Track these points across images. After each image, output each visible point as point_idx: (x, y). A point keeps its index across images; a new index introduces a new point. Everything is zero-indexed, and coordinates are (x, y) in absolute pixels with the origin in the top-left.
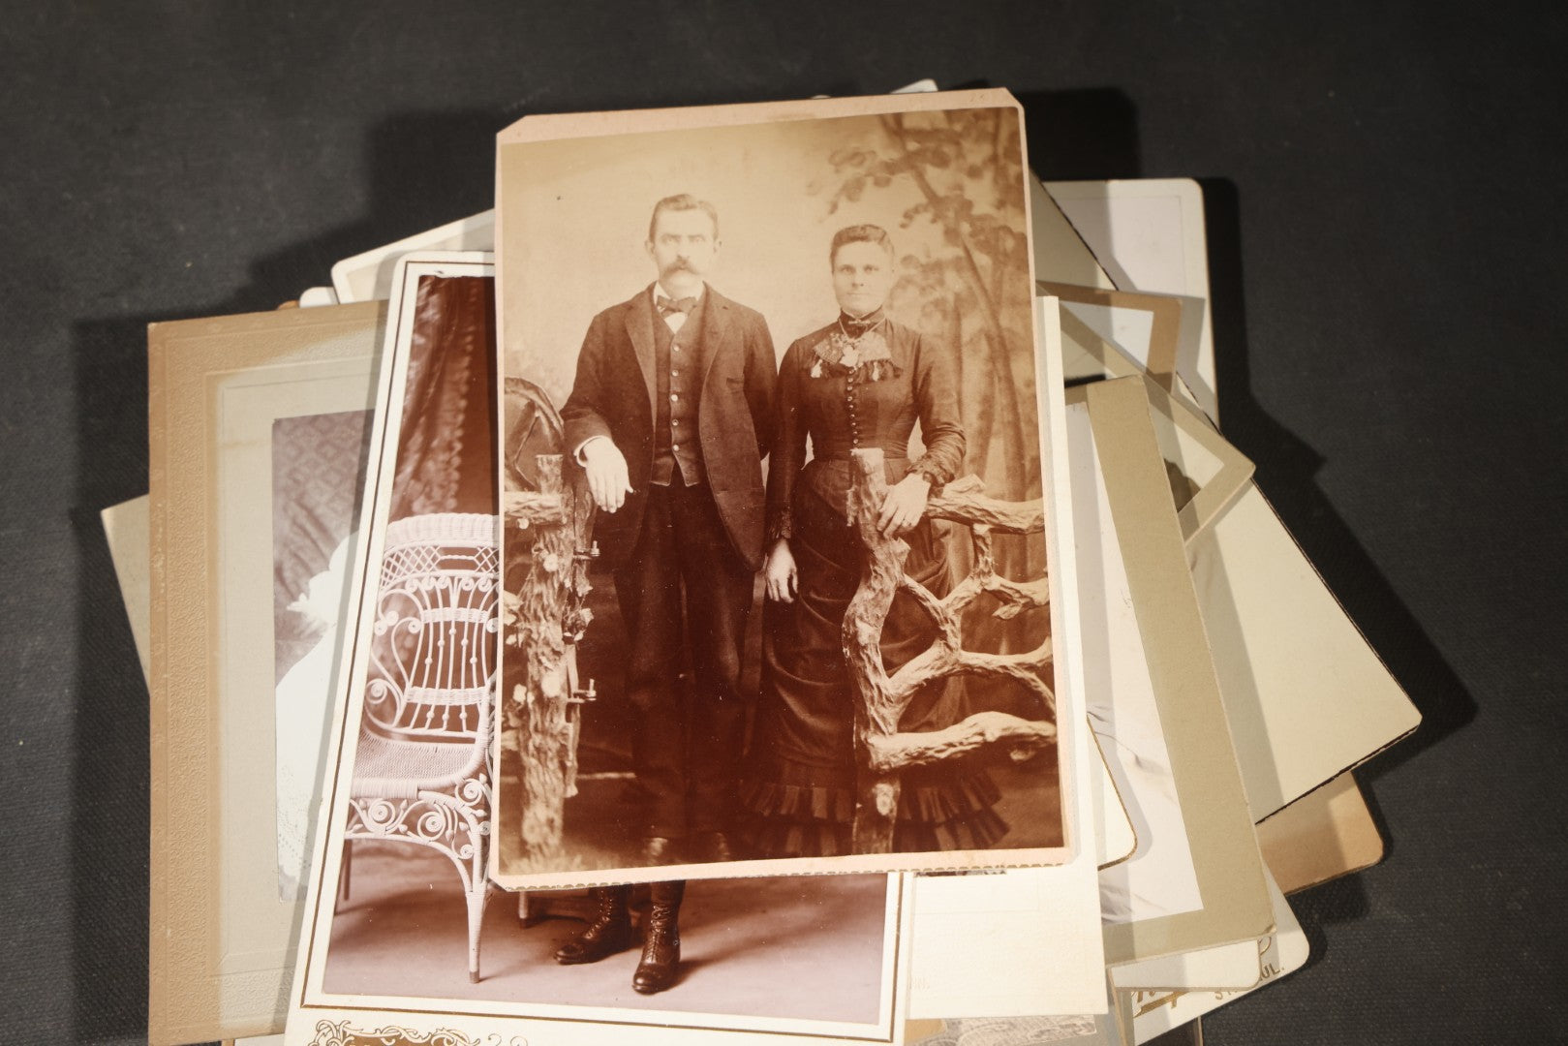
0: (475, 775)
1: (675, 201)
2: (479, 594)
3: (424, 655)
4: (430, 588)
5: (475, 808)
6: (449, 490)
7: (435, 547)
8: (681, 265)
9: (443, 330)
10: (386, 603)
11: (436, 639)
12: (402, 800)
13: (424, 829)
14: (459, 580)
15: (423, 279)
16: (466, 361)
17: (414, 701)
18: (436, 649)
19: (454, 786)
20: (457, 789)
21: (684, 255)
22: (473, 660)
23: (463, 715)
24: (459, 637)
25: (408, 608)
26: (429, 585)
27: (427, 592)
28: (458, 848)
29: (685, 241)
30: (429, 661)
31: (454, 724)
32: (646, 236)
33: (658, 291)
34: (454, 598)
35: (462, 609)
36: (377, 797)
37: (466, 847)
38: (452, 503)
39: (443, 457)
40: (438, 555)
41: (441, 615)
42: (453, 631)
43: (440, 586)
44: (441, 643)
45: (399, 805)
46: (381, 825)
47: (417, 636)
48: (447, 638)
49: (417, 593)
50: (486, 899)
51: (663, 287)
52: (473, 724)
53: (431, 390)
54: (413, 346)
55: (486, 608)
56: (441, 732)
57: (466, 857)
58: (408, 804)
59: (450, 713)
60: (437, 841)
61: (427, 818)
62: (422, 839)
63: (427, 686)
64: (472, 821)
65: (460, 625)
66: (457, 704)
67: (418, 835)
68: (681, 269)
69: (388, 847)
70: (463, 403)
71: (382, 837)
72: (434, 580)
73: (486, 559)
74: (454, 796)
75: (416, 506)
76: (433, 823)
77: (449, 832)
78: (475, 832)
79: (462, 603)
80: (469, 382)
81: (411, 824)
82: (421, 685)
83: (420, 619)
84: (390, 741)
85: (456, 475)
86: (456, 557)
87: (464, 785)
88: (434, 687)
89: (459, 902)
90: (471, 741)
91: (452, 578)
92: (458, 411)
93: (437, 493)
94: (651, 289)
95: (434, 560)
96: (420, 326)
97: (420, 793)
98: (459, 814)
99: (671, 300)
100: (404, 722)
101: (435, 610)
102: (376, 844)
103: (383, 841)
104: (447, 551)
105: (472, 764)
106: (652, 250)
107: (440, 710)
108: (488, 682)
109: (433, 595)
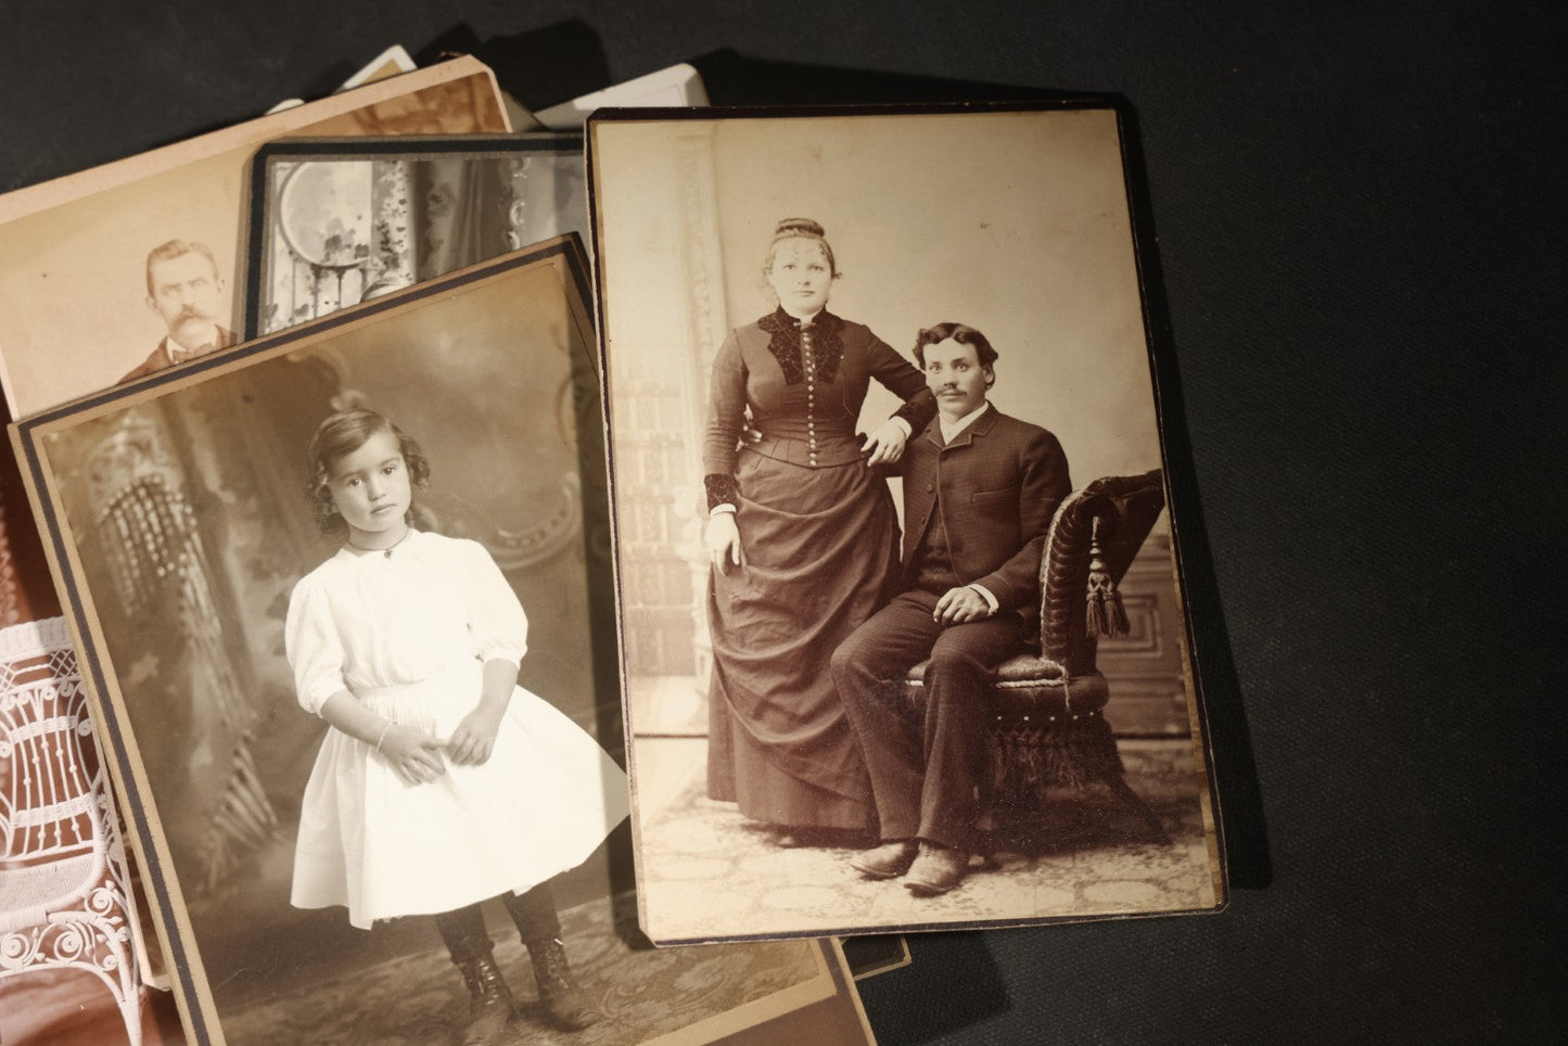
0: (101, 884)
1: (166, 250)
2: (63, 700)
3: (21, 776)
4: (11, 708)
5: (109, 916)
6: (7, 602)
7: (7, 664)
8: (188, 314)
11: (30, 756)
12: (32, 928)
13: (62, 952)
14: (40, 691)
17: (22, 826)
18: (32, 767)
19: (82, 900)
20: (86, 902)
21: (189, 301)
22: (73, 769)
23: (75, 827)
24: (52, 749)
26: (9, 703)
27: (10, 712)
28: (100, 961)
29: (186, 288)
30: (27, 781)
31: (69, 838)
32: (146, 293)
33: (172, 346)
34: (39, 711)
35: (49, 720)
36: (6, 932)
37: (108, 958)
38: (13, 615)
40: (12, 672)
41: (29, 731)
42: (45, 744)
43: (21, 703)
44: (36, 759)
45: (31, 932)
46: (16, 960)
47: (9, 759)
48: (41, 753)
50: (140, 1004)
51: (175, 340)
52: (87, 833)
55: (73, 713)
56: (57, 849)
57: (111, 968)
58: (40, 931)
59: (61, 828)
60: (78, 960)
61: (62, 939)
62: (61, 962)
63: (32, 807)
64: (108, 930)
65: (51, 737)
66: (65, 817)
67: (56, 959)
68: (190, 317)
69: (29, 979)
71: (21, 972)
72: (13, 699)
73: (62, 663)
74: (84, 910)
76: (70, 944)
77: (88, 948)
78: (115, 940)
79: (48, 714)
81: (47, 950)
82: (24, 808)
83: (9, 741)
84: (7, 873)
85: (10, 586)
86: (30, 669)
87: (93, 896)
88: (38, 806)
89: (113, 1015)
90: (89, 850)
91: (32, 691)
94: (163, 346)
95: (9, 677)
97: (50, 917)
98: (93, 927)
99: (187, 353)
100: (17, 849)
101: (22, 728)
102: (16, 980)
103: (23, 975)
104: (20, 665)
105: (96, 873)
106: (155, 306)
107: (50, 827)
108: (94, 787)
109: (16, 714)
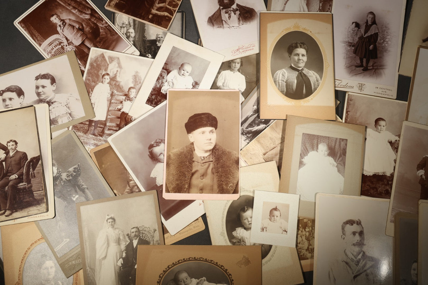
2: (56, 45)
9: (26, 26)
10: (48, 54)
11: (56, 52)
15: (18, 23)
16: (31, 27)
18: (57, 53)
22: (62, 51)
25: (50, 52)
34: (54, 48)
38: (44, 40)
39: (39, 37)
41: (54, 50)
48: (57, 51)
49: (50, 50)
53: (31, 32)
54: (24, 30)
65: (57, 49)
70: (35, 31)
73: (53, 42)
75: (41, 43)
79: (55, 47)
80: (34, 28)
83: (53, 52)
85: (42, 37)
91: (52, 46)
92: (36, 32)
93: (42, 40)
95: (48, 46)
96: (23, 28)
104: (49, 44)
108: (65, 51)
109: (51, 49)
